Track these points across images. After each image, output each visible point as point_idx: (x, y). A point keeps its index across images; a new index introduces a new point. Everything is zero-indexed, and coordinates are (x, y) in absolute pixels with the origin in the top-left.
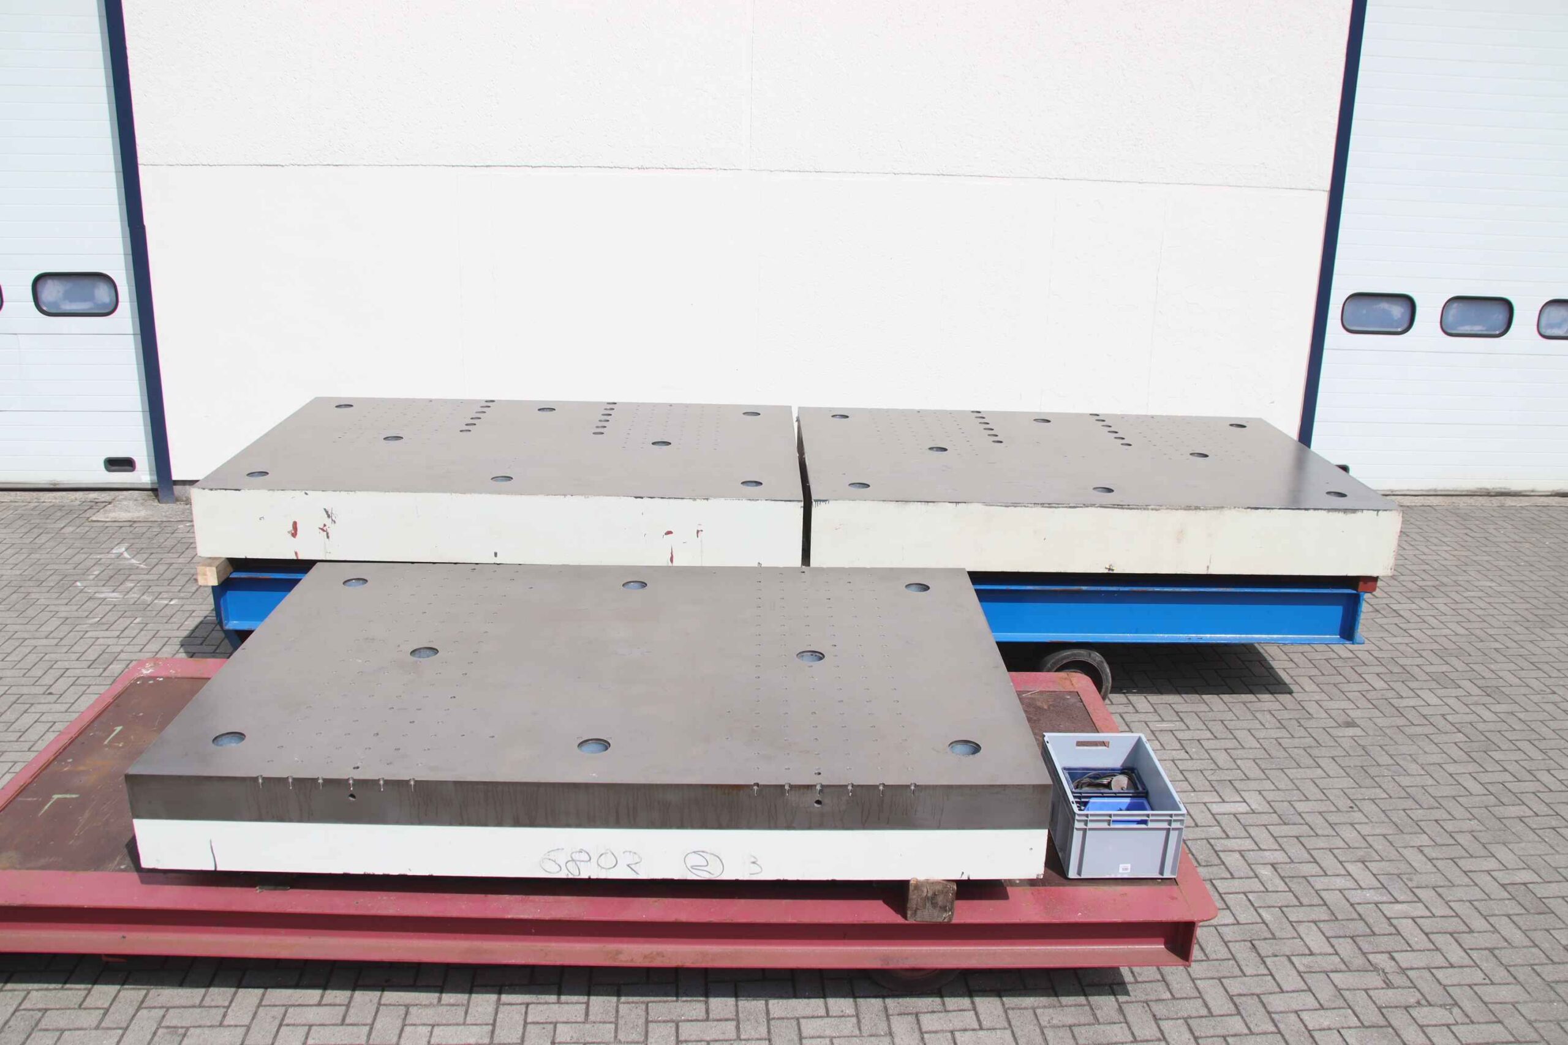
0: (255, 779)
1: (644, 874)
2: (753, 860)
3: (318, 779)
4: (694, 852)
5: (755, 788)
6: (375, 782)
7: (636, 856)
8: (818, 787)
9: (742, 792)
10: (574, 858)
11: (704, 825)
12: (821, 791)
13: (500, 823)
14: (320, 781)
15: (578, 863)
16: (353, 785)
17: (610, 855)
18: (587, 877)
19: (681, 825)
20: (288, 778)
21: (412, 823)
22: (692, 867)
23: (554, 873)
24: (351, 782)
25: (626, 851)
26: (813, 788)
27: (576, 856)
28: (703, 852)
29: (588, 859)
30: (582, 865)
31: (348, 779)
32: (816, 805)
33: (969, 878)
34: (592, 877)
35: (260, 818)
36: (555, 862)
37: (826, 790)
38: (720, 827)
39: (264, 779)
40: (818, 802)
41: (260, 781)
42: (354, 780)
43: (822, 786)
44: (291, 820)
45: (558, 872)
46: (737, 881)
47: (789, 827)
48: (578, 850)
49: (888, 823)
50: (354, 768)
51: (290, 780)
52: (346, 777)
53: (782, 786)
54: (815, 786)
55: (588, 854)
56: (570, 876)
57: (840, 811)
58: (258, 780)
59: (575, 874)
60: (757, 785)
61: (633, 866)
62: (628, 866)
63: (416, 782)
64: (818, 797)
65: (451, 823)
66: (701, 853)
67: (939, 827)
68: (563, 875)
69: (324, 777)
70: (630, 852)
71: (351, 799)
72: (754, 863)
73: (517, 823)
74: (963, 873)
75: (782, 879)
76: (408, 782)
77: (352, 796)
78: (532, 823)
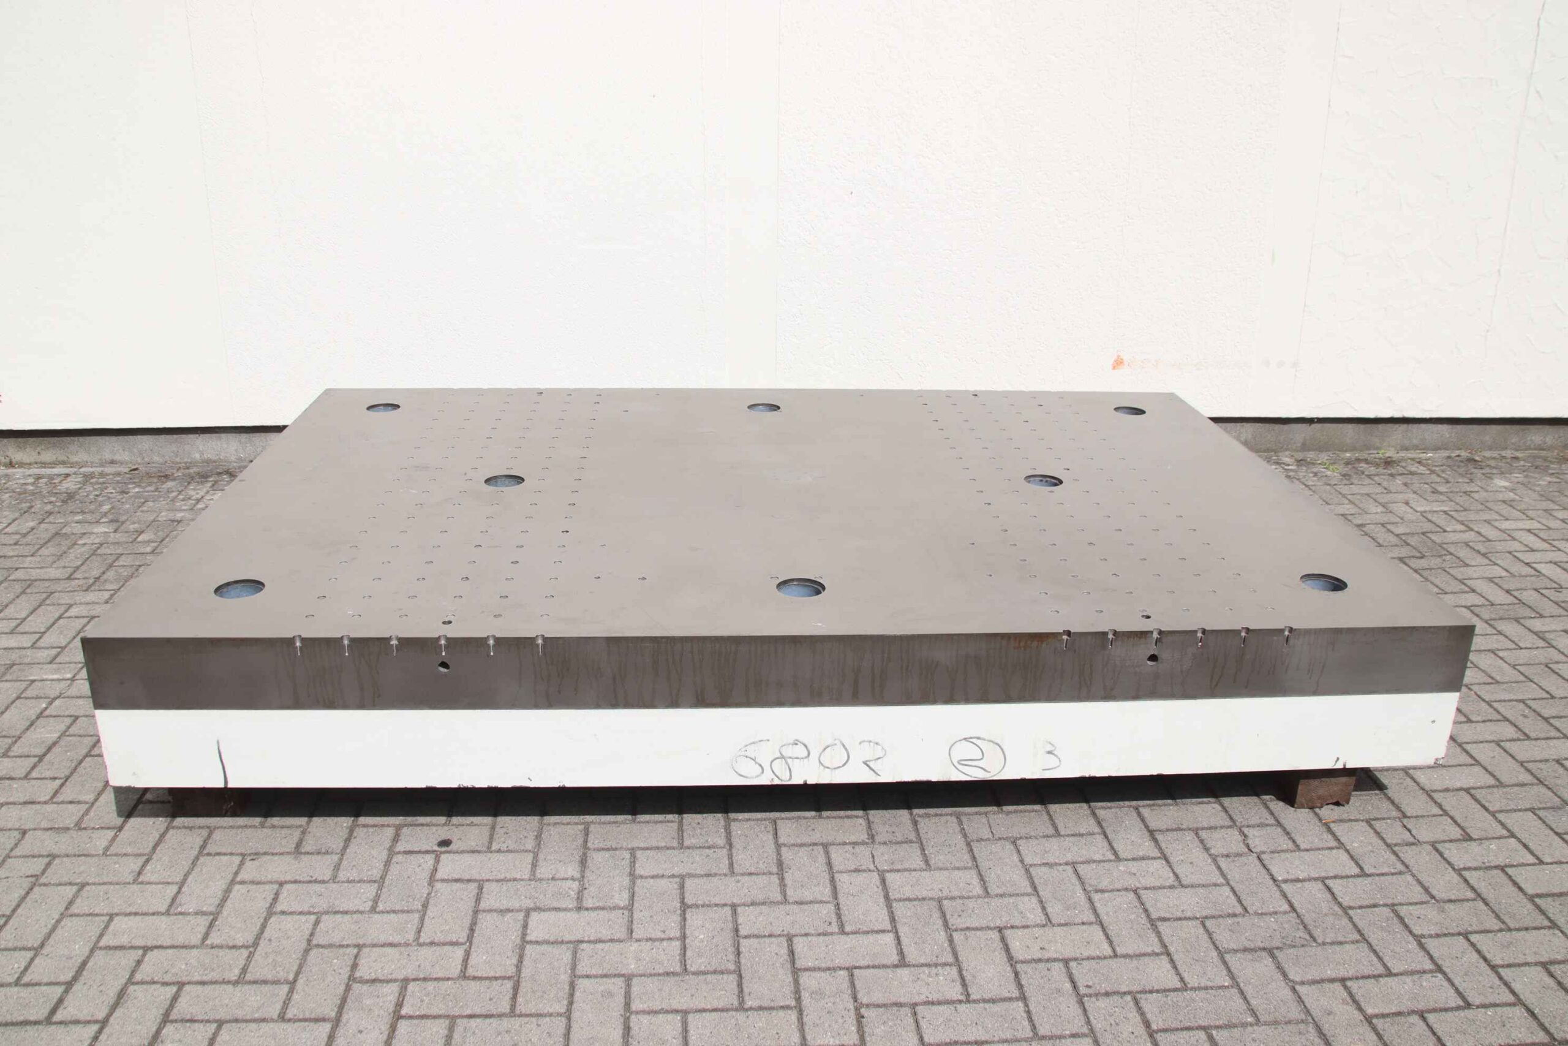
0: (290, 642)
1: (888, 774)
2: (1049, 748)
3: (390, 639)
4: (965, 739)
5: (1065, 637)
6: (480, 643)
7: (879, 748)
8: (1155, 635)
9: (1044, 645)
10: (784, 754)
11: (985, 697)
12: (1157, 641)
13: (674, 703)
14: (394, 642)
15: (790, 761)
16: (447, 647)
17: (839, 746)
18: (801, 782)
19: (950, 699)
20: (342, 638)
21: (536, 706)
22: (959, 762)
23: (752, 778)
24: (443, 642)
25: (864, 741)
26: (1149, 635)
27: (788, 752)
28: (978, 738)
29: (806, 754)
30: (795, 765)
31: (439, 638)
32: (1149, 663)
33: (1345, 765)
34: (809, 782)
35: (297, 704)
36: (754, 760)
37: (1167, 640)
38: (1008, 699)
39: (303, 640)
40: (1153, 658)
41: (298, 644)
42: (448, 639)
43: (1161, 632)
44: (345, 706)
45: (758, 776)
46: (1023, 781)
47: (1108, 696)
48: (792, 742)
49: (1246, 687)
50: (444, 623)
51: (346, 642)
52: (435, 635)
53: (1105, 634)
54: (1152, 632)
55: (806, 746)
56: (777, 782)
57: (1182, 672)
58: (295, 644)
59: (783, 778)
60: (1068, 633)
61: (871, 764)
62: (865, 763)
63: (545, 639)
64: (1153, 650)
65: (597, 706)
66: (974, 741)
67: (1316, 691)
68: (765, 780)
69: (400, 636)
70: (870, 742)
71: (442, 670)
72: (1050, 752)
73: (701, 701)
74: (1338, 759)
75: (1087, 776)
76: (532, 640)
77: (444, 665)
78: (724, 701)
